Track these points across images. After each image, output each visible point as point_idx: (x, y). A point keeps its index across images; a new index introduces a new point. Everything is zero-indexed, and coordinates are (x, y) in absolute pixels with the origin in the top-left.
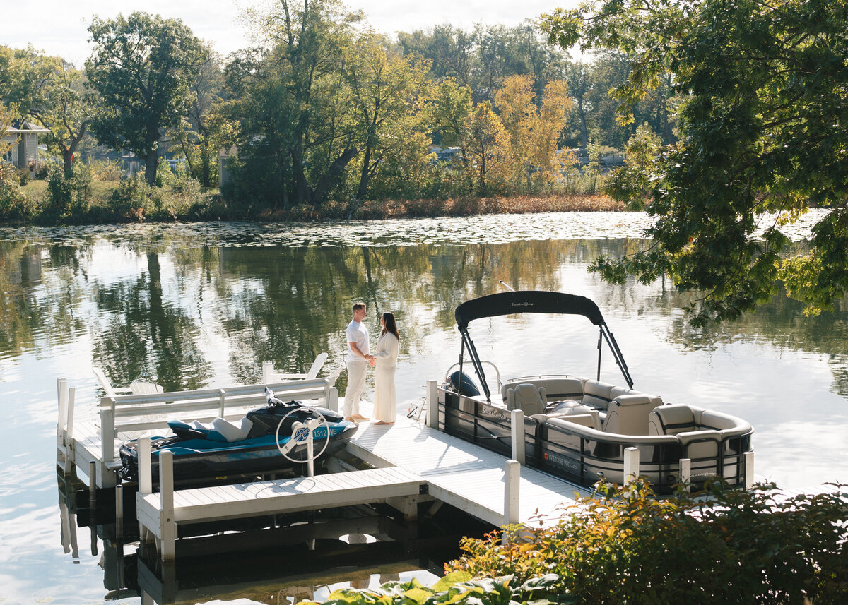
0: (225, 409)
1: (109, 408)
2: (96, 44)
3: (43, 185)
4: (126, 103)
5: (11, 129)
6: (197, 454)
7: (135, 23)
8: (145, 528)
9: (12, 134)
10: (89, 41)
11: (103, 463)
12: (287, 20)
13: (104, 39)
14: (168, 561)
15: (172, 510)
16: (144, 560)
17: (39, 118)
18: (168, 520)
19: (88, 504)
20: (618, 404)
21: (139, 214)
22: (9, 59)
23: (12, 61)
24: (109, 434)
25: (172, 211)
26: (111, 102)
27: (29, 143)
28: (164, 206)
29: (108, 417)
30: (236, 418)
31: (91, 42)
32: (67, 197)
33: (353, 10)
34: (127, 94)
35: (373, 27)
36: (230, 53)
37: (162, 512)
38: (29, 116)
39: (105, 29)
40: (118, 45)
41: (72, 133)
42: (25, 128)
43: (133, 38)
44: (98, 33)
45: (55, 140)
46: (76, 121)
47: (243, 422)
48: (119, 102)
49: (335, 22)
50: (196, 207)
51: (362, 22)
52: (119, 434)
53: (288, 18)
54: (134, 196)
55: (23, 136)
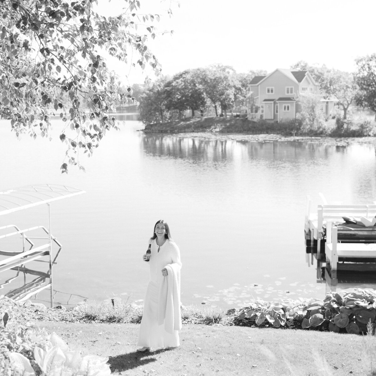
0: (368, 213)
1: (321, 209)
2: (357, 66)
3: (334, 121)
4: (368, 89)
5: (323, 100)
6: (351, 230)
7: (373, 57)
8: (328, 258)
9: (324, 102)
11: (317, 230)
13: (360, 64)
14: (334, 271)
15: (336, 251)
16: (327, 269)
17: (335, 96)
18: (335, 255)
19: (310, 245)
21: (371, 133)
22: (324, 73)
24: (320, 219)
26: (362, 89)
27: (330, 105)
29: (320, 212)
30: (370, 217)
32: (342, 126)
34: (369, 85)
37: (332, 251)
38: (331, 95)
39: (361, 60)
40: (366, 66)
41: (347, 101)
42: (329, 99)
44: (358, 62)
45: (341, 104)
46: (349, 96)
47: (373, 219)
48: (365, 89)
52: (324, 219)
54: (369, 127)
55: (327, 102)
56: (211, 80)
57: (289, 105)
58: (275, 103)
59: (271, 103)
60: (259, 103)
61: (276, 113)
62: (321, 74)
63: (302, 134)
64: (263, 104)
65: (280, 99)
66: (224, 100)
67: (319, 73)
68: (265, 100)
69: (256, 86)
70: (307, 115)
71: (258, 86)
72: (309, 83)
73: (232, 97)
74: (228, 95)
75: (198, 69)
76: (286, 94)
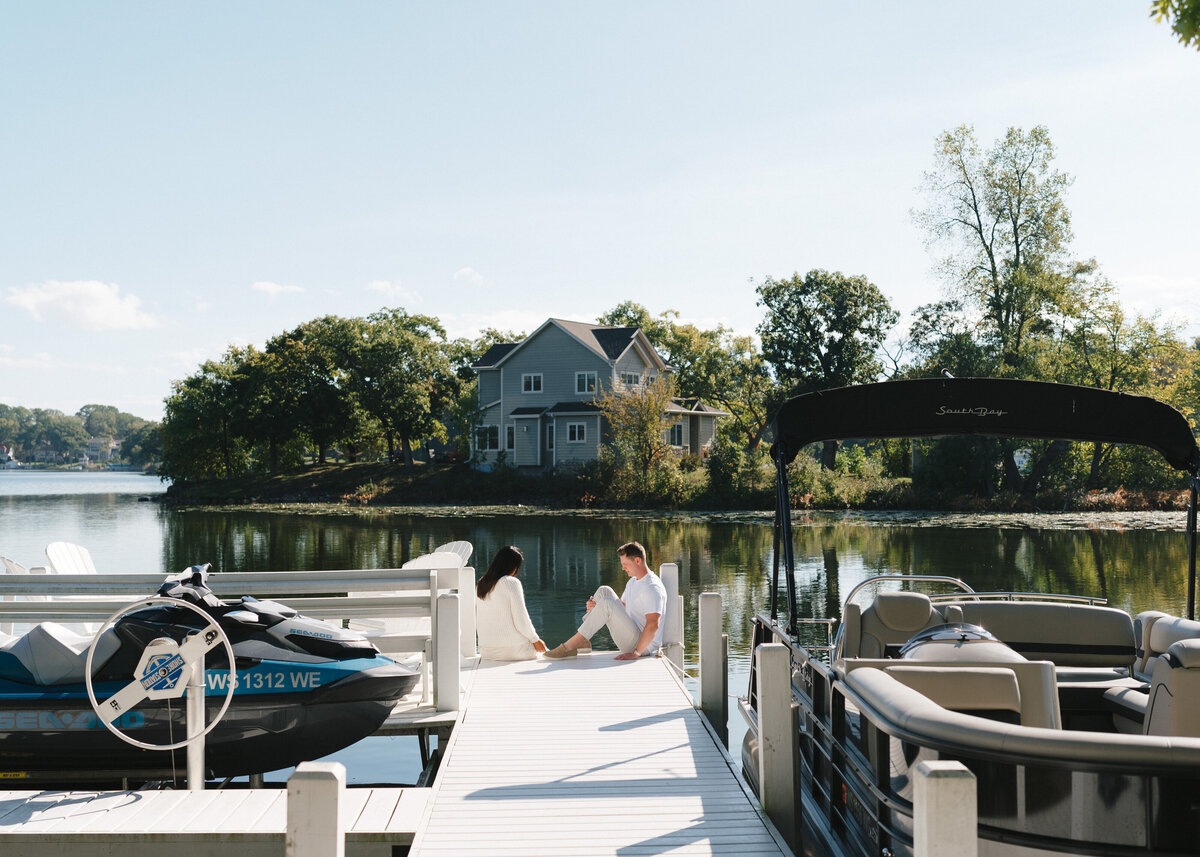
2: (768, 308)
5: (677, 409)
7: (811, 284)
9: (680, 414)
10: (758, 304)
12: (994, 272)
13: (776, 302)
17: (727, 404)
20: (1175, 662)
21: (806, 499)
23: (695, 340)
25: (845, 498)
27: (702, 426)
28: (836, 492)
31: (761, 305)
33: (1084, 260)
35: (1109, 280)
36: (916, 308)
38: (718, 402)
39: (778, 290)
42: (698, 409)
43: (811, 302)
49: (1059, 275)
50: (873, 495)
51: (1096, 273)
53: (994, 268)
54: (801, 481)
55: (694, 419)
56: (363, 350)
57: (584, 424)
58: (545, 420)
59: (536, 419)
60: (500, 419)
61: (548, 449)
62: (683, 340)
63: (613, 505)
64: (512, 421)
65: (560, 407)
66: (402, 408)
67: (676, 336)
68: (518, 411)
69: (491, 371)
70: (628, 450)
71: (498, 371)
72: (644, 365)
73: (425, 401)
74: (414, 396)
75: (327, 321)
76: (577, 393)
